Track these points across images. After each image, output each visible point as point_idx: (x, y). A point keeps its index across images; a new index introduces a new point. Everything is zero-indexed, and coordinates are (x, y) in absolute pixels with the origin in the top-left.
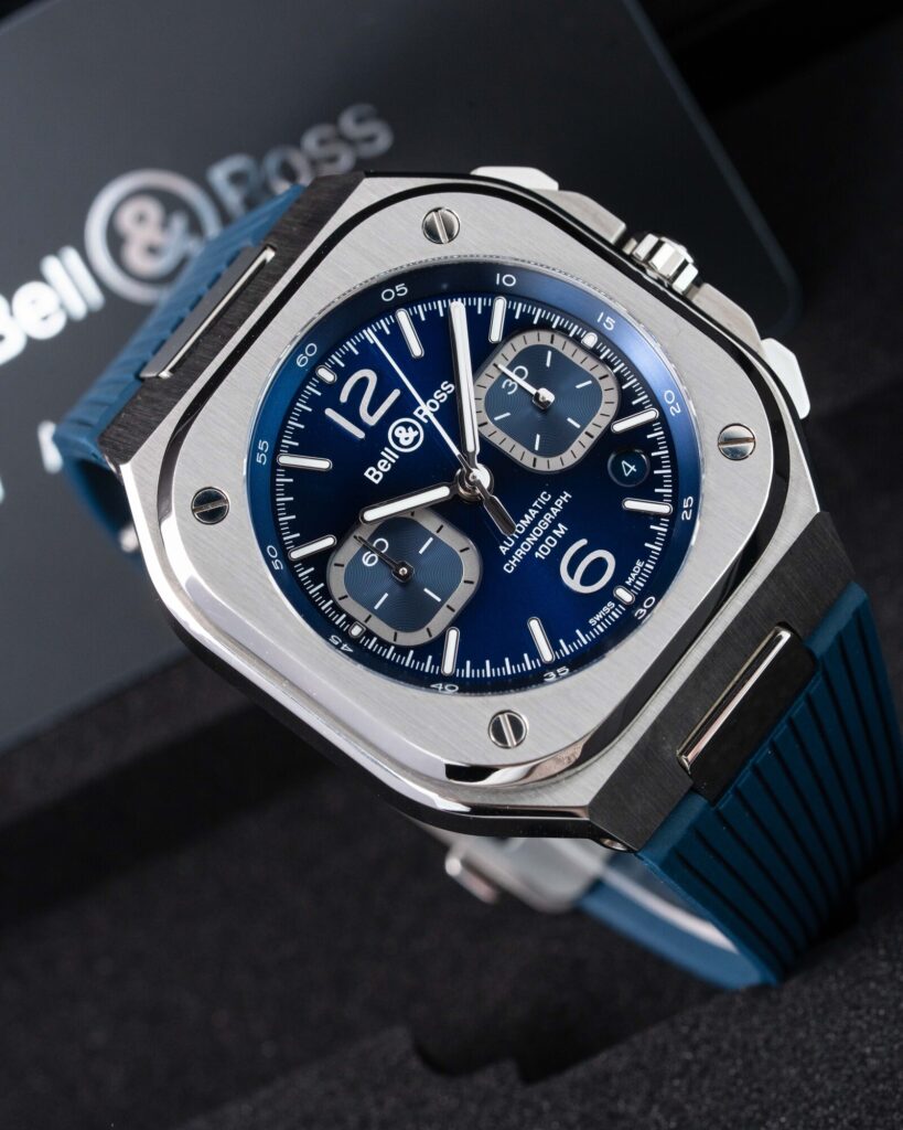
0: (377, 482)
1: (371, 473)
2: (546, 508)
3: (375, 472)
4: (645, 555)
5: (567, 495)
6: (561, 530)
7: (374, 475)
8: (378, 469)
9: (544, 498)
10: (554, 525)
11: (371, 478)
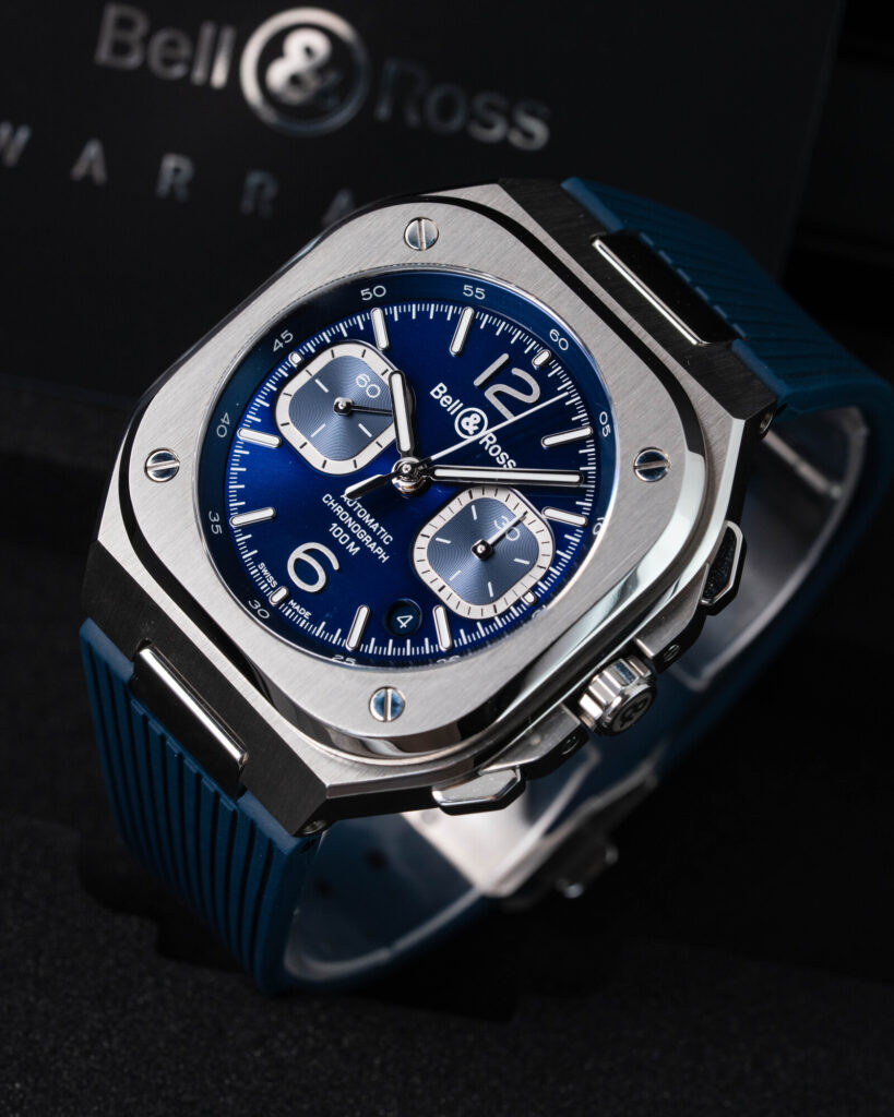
0: (432, 393)
1: (442, 389)
2: (376, 538)
3: (441, 393)
4: (314, 621)
5: (385, 559)
6: (353, 549)
7: (439, 392)
8: (443, 395)
9: (386, 538)
10: (359, 543)
11: (437, 389)
